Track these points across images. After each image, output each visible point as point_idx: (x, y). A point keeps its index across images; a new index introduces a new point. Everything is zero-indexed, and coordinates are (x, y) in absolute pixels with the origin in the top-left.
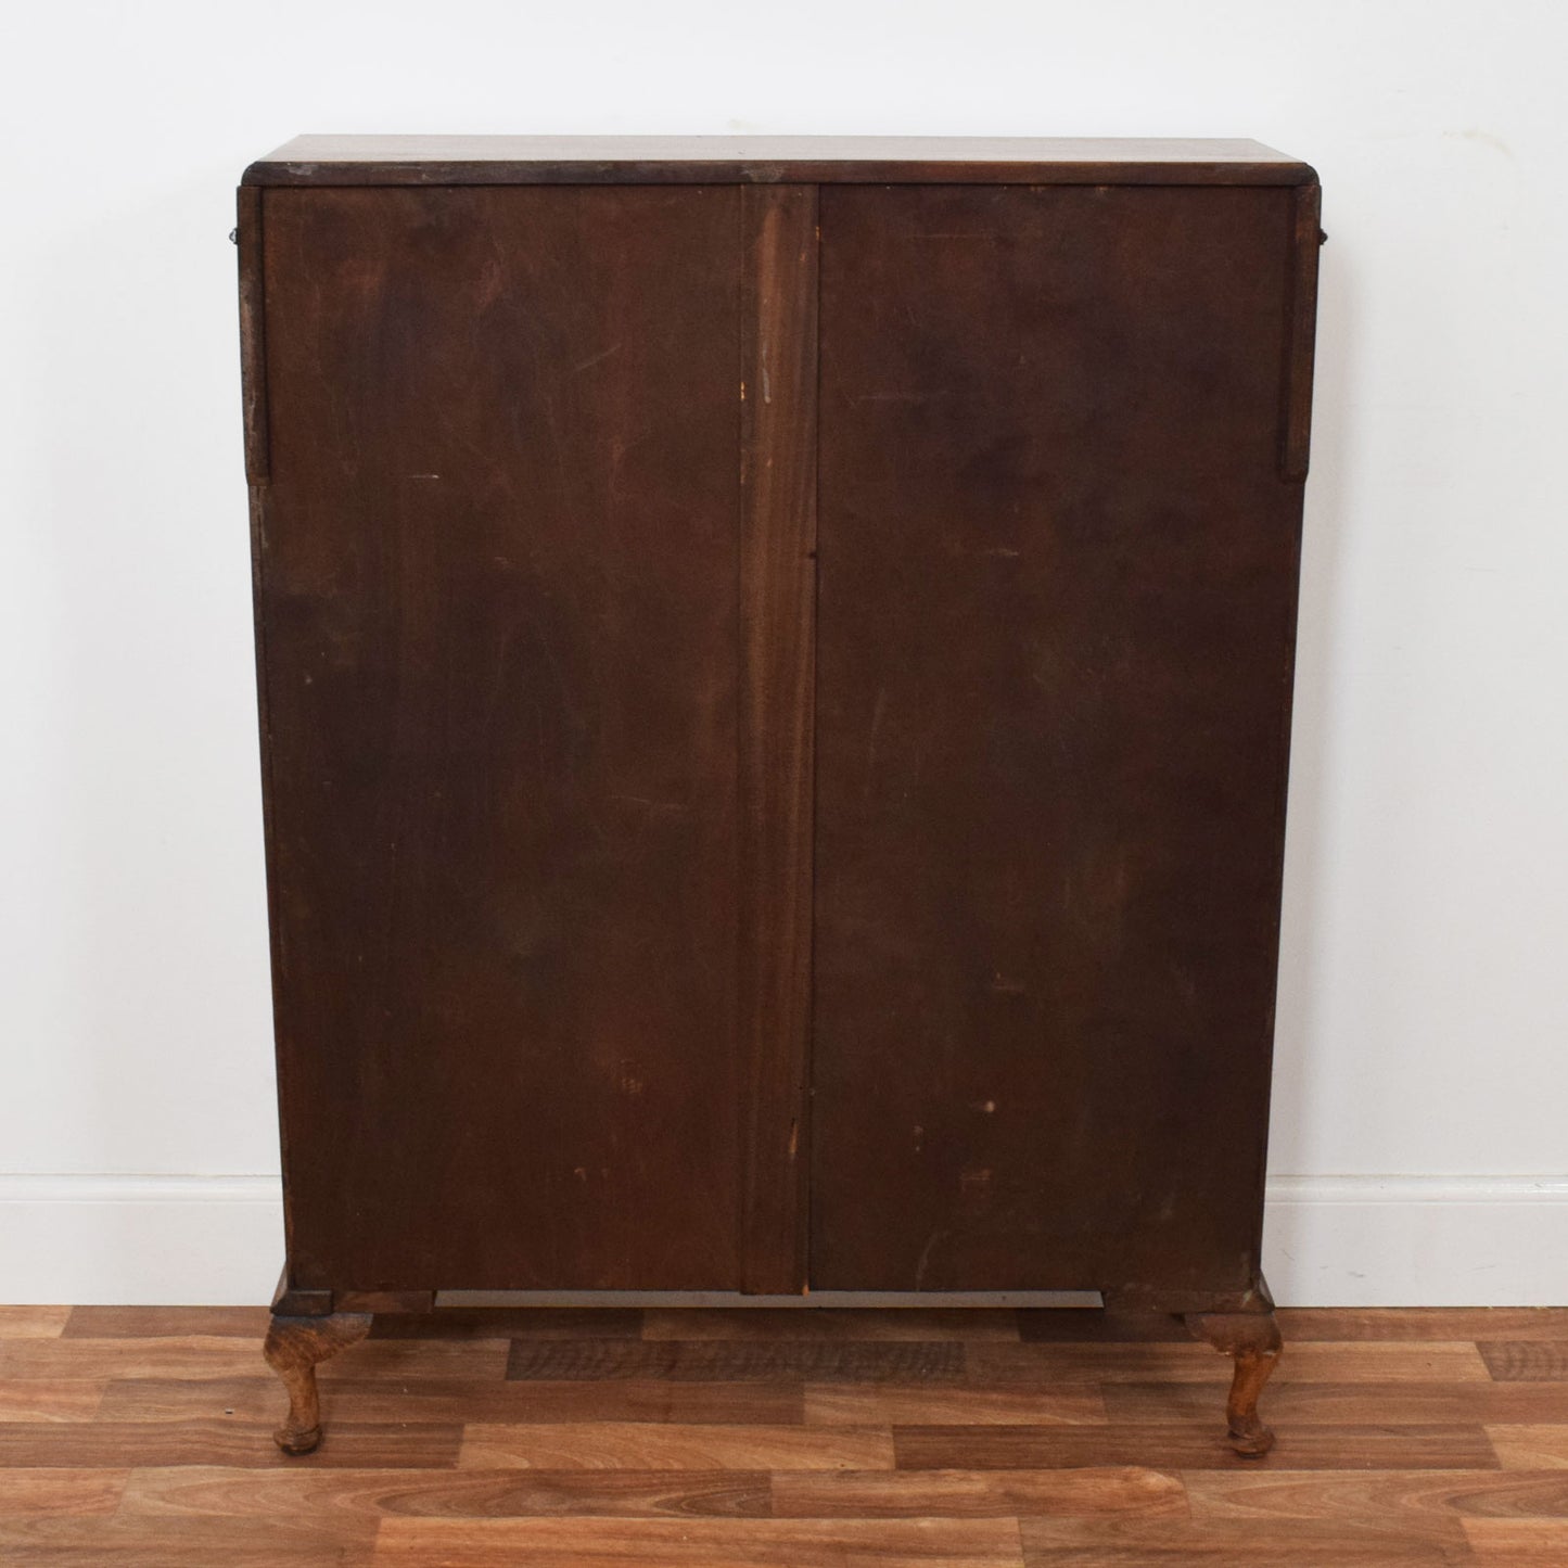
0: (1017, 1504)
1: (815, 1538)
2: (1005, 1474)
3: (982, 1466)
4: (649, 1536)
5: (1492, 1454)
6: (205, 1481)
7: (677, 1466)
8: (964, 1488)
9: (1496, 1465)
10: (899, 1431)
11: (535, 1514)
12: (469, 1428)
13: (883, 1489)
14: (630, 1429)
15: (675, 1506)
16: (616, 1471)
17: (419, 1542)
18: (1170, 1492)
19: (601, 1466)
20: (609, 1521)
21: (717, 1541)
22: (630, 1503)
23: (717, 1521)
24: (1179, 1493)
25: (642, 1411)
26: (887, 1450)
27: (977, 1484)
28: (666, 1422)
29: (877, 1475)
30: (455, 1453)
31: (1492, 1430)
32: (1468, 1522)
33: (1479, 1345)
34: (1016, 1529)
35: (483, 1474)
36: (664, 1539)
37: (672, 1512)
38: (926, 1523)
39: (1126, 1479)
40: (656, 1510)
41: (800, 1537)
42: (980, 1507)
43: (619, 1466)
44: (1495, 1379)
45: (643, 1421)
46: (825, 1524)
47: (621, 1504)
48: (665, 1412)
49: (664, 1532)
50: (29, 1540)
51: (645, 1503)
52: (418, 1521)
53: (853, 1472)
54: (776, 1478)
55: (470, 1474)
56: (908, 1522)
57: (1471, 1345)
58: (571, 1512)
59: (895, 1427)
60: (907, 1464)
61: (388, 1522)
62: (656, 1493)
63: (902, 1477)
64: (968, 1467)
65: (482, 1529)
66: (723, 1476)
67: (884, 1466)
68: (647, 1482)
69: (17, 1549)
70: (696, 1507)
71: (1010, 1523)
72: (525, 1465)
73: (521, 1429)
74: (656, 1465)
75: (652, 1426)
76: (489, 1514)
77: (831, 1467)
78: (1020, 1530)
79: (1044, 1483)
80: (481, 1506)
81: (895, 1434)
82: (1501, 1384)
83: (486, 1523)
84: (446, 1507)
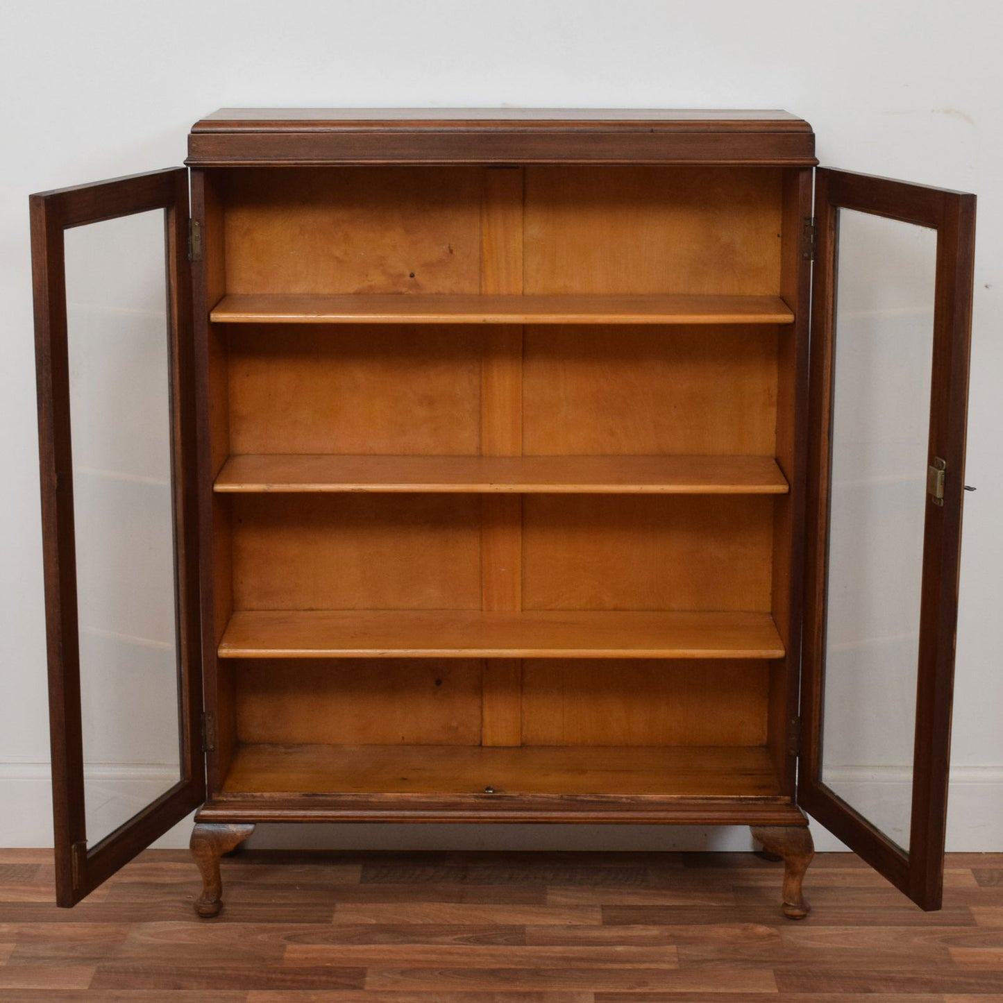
0: (676, 940)
1: (553, 955)
2: (670, 927)
3: (655, 923)
4: (451, 953)
5: (974, 920)
6: (178, 928)
7: (467, 923)
8: (644, 933)
9: (976, 925)
10: (603, 907)
11: (380, 943)
12: (339, 906)
13: (595, 934)
14: (437, 906)
15: (468, 941)
16: (430, 925)
17: (310, 956)
18: (770, 935)
19: (421, 922)
20: (427, 946)
21: (492, 955)
22: (439, 939)
23: (491, 947)
24: (777, 936)
25: (446, 897)
26: (599, 917)
27: (654, 931)
28: (460, 903)
29: (591, 927)
30: (331, 917)
31: (974, 909)
32: (953, 950)
33: (973, 870)
34: (675, 951)
35: (348, 926)
36: (460, 955)
37: (465, 943)
38: (620, 948)
39: (745, 929)
40: (454, 942)
41: (544, 954)
42: (655, 941)
43: (432, 922)
44: (980, 886)
45: (446, 902)
46: (558, 949)
47: (433, 939)
48: (461, 898)
49: (460, 952)
50: (71, 954)
51: (449, 939)
52: (310, 946)
53: (577, 926)
54: (527, 929)
55: (340, 926)
56: (609, 948)
57: (969, 871)
58: (402, 942)
59: (602, 906)
60: (608, 922)
61: (290, 947)
62: (456, 934)
63: (606, 928)
64: (646, 923)
65: (350, 950)
66: (497, 927)
67: (595, 923)
68: (450, 930)
69: (66, 958)
70: (479, 941)
71: (673, 948)
72: (374, 922)
73: (372, 906)
74: (455, 922)
75: (453, 904)
76: (352, 943)
77: (562, 923)
78: (677, 950)
79: (694, 931)
80: (348, 940)
81: (603, 909)
82: (983, 889)
83: (350, 947)
84: (326, 940)
